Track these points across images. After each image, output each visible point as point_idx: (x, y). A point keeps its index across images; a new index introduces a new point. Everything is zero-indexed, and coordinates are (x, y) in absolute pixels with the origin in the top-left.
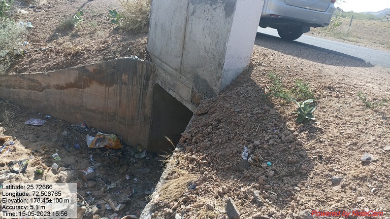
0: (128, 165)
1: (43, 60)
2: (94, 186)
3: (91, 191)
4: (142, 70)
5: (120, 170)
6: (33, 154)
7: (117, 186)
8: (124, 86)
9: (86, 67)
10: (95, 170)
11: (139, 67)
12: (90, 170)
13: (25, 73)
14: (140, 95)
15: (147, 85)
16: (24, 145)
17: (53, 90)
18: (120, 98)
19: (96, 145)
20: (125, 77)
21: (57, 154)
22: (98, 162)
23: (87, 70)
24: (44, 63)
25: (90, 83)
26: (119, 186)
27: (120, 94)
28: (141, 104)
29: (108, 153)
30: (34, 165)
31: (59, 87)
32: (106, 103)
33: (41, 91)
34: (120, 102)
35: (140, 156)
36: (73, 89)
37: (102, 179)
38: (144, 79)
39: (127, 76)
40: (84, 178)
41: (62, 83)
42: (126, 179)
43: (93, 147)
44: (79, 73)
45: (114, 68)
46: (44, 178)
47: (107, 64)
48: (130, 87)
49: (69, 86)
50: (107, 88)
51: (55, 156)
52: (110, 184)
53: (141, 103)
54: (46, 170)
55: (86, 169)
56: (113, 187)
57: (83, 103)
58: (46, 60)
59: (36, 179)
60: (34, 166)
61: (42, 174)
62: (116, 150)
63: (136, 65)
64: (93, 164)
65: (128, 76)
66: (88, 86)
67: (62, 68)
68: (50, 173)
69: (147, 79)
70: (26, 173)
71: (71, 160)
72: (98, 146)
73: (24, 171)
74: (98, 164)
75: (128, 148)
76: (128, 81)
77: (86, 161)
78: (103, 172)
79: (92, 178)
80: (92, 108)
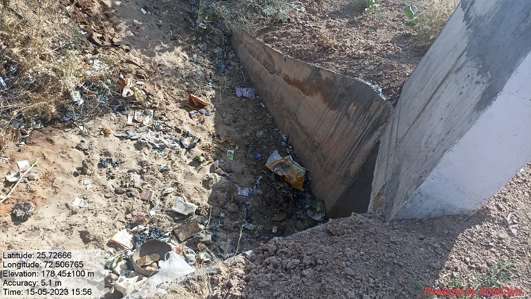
0: (289, 216)
1: (294, 39)
2: (233, 213)
3: (226, 215)
4: (376, 111)
5: (275, 215)
6: (213, 136)
7: (254, 230)
8: (345, 118)
9: (321, 71)
10: (250, 195)
11: (375, 104)
12: (245, 192)
13: (269, 45)
14: (357, 141)
15: (371, 134)
16: (215, 122)
17: (280, 79)
18: (334, 130)
19: (275, 168)
20: (352, 108)
21: (233, 152)
22: (262, 188)
23: (320, 75)
24: (293, 42)
25: (316, 92)
26: (256, 232)
27: (336, 127)
28: (351, 154)
29: (282, 185)
30: (204, 148)
31: (287, 80)
32: (318, 127)
33: (271, 73)
34: (331, 136)
35: (313, 215)
36: (297, 89)
37: (247, 210)
38: (372, 125)
39: (355, 108)
40: (232, 196)
41: (292, 77)
42: (272, 230)
43: (270, 168)
44: (311, 74)
45: (347, 89)
46: (199, 168)
47: (343, 80)
48: (352, 124)
49: (295, 83)
50: (328, 109)
51: (230, 153)
52: (250, 222)
53: (352, 152)
54: (207, 162)
55: (242, 187)
56: (249, 228)
57: (297, 111)
58: (297, 39)
59: (191, 164)
60: (203, 150)
61: (200, 163)
62: (293, 189)
63: (372, 101)
64: (255, 187)
65: (357, 109)
66: (312, 94)
67: (301, 58)
68: (208, 168)
69: (375, 128)
70: (189, 152)
71: (238, 167)
72: (277, 171)
73: (189, 149)
74: (259, 191)
75: (308, 196)
76: (353, 116)
77: (251, 179)
78: (256, 204)
79: (239, 203)
80: (303, 123)
